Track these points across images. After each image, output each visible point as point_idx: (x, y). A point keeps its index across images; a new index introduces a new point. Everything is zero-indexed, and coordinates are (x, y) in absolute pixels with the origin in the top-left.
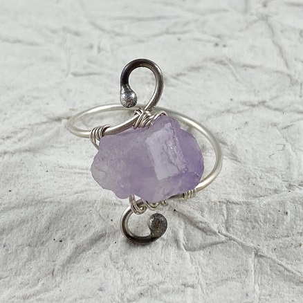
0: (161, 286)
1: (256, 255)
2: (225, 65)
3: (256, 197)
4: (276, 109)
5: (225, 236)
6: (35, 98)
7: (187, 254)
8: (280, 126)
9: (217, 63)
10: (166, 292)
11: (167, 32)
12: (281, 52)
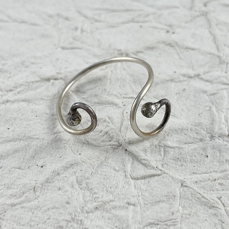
0: (111, 203)
1: (182, 185)
2: (172, 46)
3: (186, 143)
4: (207, 81)
5: (161, 170)
6: (33, 63)
7: (132, 181)
8: (208, 93)
9: (167, 45)
10: (114, 208)
11: (133, 21)
12: (215, 39)
